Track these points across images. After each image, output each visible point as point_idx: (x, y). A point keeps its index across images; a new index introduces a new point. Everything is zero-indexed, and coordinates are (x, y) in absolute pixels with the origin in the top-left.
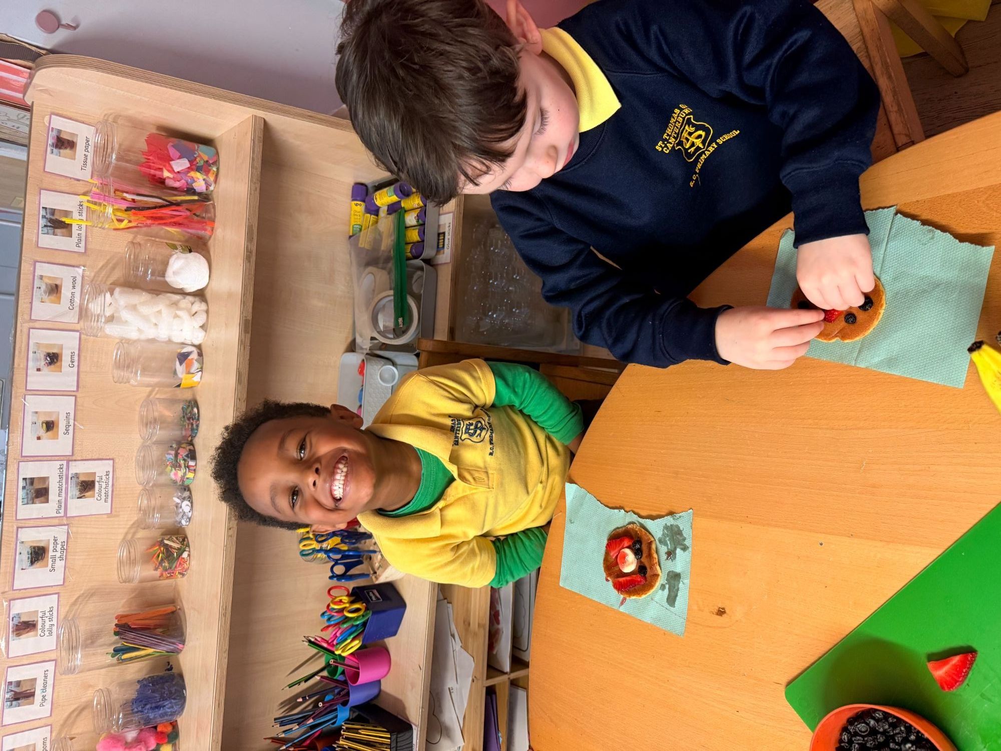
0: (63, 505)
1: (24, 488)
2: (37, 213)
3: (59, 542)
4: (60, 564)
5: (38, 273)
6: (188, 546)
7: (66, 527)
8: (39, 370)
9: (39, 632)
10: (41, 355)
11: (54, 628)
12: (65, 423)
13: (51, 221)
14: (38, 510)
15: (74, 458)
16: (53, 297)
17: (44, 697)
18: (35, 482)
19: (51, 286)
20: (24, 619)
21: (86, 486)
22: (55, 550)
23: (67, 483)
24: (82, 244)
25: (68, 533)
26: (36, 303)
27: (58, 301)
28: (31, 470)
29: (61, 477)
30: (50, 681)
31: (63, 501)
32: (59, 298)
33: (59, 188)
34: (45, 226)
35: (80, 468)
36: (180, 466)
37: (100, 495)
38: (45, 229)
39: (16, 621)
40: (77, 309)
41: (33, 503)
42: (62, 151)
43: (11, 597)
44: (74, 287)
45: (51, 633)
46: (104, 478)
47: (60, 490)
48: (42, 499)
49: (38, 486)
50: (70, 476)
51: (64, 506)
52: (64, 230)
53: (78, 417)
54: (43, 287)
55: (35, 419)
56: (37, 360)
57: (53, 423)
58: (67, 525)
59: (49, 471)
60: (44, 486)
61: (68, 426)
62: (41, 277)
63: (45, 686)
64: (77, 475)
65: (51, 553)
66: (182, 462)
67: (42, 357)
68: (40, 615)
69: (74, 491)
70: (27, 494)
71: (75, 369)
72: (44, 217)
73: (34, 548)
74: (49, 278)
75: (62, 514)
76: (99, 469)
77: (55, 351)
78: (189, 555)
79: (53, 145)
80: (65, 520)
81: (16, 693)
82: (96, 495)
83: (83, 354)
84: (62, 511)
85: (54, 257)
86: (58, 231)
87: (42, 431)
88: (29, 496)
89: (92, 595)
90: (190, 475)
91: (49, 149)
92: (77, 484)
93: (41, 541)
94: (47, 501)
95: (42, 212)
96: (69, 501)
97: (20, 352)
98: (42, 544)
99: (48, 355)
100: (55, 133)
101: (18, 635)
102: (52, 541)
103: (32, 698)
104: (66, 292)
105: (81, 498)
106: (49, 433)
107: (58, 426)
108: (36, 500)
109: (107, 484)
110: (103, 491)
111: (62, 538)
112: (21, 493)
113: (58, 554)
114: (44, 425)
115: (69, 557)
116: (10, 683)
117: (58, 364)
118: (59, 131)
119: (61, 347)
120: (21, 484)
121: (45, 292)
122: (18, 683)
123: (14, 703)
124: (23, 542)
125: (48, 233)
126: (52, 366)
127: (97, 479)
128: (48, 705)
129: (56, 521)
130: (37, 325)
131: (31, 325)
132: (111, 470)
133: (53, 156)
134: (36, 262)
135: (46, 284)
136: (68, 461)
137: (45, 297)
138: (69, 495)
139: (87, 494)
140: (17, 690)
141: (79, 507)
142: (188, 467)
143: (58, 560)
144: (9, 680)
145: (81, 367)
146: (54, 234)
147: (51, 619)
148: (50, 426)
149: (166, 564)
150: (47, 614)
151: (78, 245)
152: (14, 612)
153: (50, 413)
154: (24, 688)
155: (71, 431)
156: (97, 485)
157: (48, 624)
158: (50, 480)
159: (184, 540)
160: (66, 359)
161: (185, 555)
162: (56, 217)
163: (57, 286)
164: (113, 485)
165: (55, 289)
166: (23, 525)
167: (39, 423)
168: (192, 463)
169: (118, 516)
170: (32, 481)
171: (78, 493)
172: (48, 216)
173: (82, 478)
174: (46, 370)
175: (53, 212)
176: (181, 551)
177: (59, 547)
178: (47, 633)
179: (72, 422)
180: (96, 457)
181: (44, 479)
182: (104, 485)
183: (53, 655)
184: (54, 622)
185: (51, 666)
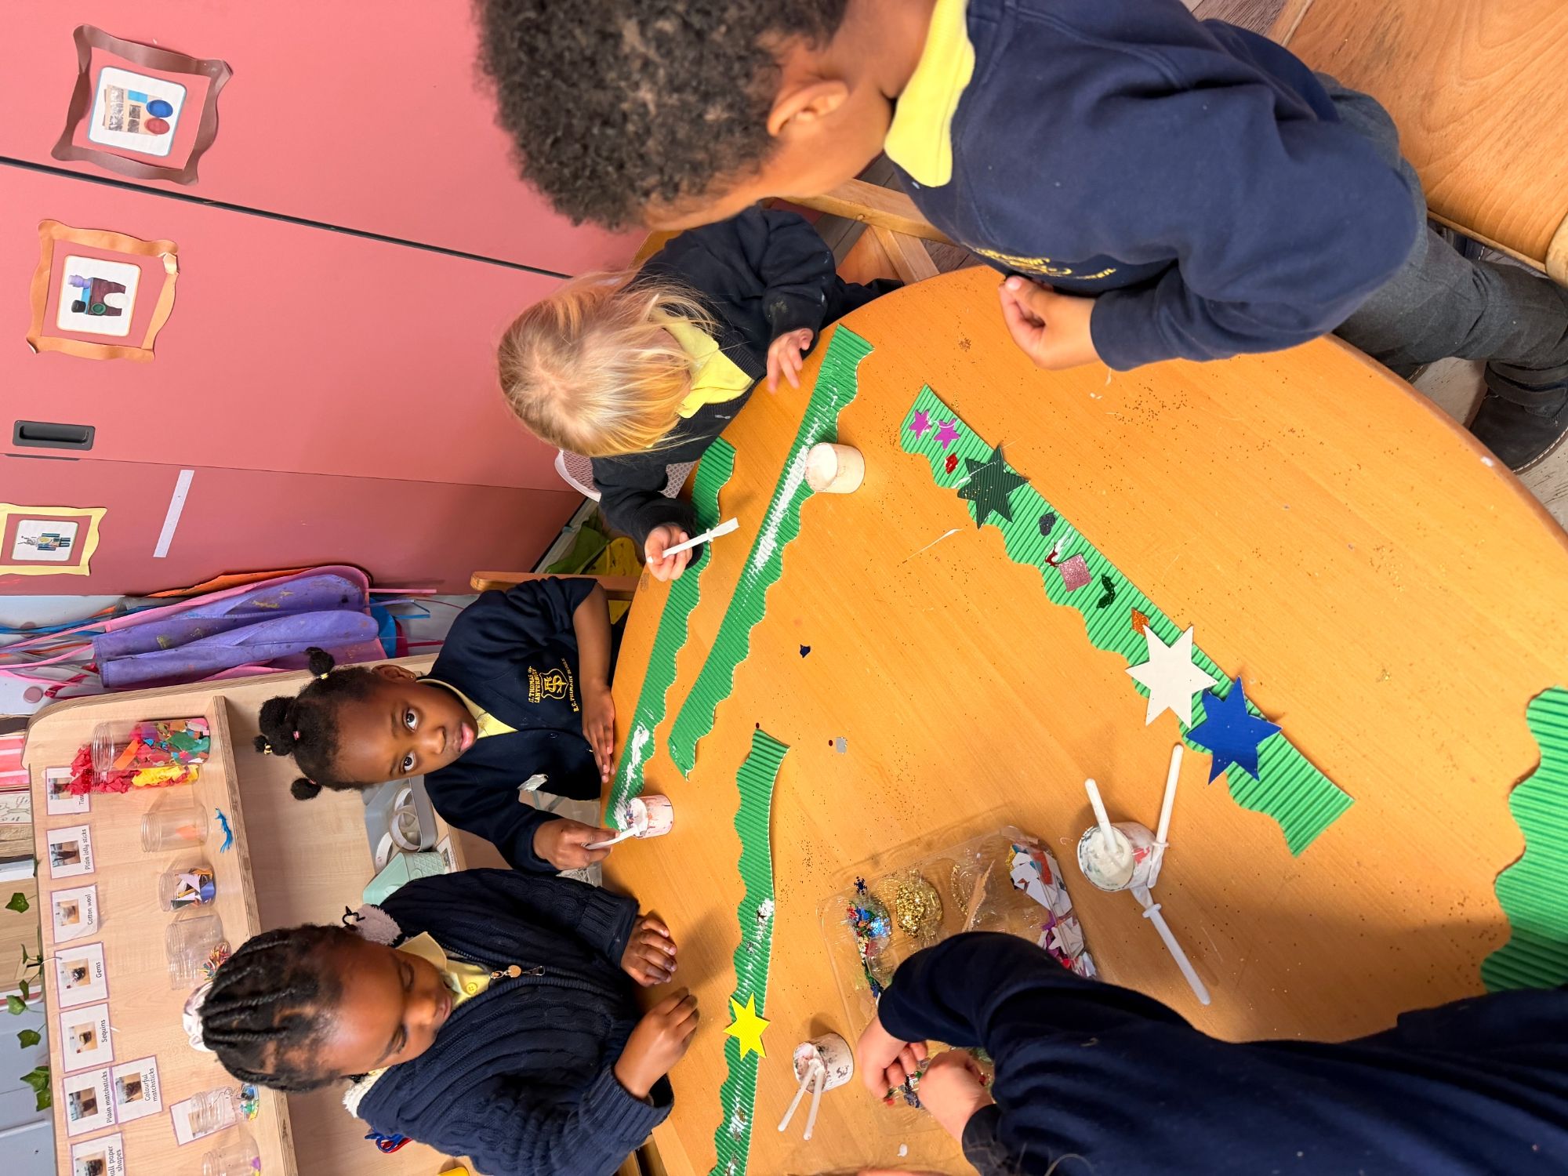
0: (113, 1112)
1: (72, 1103)
2: (46, 851)
3: (114, 1151)
5: (55, 902)
7: (120, 1135)
8: (69, 987)
10: (69, 972)
12: (101, 1031)
13: (60, 854)
14: (90, 1122)
15: (116, 1063)
16: (72, 918)
18: (82, 1095)
19: (69, 909)
21: (133, 1088)
22: (112, 1161)
23: (113, 1090)
24: (91, 866)
25: (122, 1140)
26: (58, 928)
27: (78, 920)
28: (76, 1085)
29: (106, 1086)
31: (112, 1108)
32: (78, 917)
33: (61, 825)
34: (56, 860)
35: (123, 1072)
37: (148, 1095)
38: (56, 863)
40: (95, 922)
41: (82, 1117)
42: (60, 795)
44: (90, 904)
46: (149, 1076)
47: (107, 1098)
48: (91, 1110)
49: (84, 1099)
50: (115, 1082)
52: (73, 859)
53: (113, 1022)
54: (62, 912)
55: (72, 1035)
56: (65, 979)
57: (90, 1033)
58: (121, 1132)
59: (94, 1082)
60: (91, 1098)
61: (104, 1033)
62: (59, 904)
64: (121, 1080)
65: (108, 1165)
67: (71, 975)
69: (121, 1095)
70: (76, 1109)
71: (103, 977)
72: (53, 853)
73: (91, 1162)
74: (66, 902)
75: (113, 1122)
76: (143, 1069)
77: (81, 966)
79: (52, 793)
80: (119, 1128)
82: (144, 1095)
83: (109, 962)
84: (113, 1119)
85: (65, 884)
86: (67, 861)
87: (80, 1044)
88: (78, 1110)
91: (49, 796)
92: (123, 1088)
93: (96, 1154)
94: (96, 1112)
95: (51, 849)
96: (118, 1106)
97: (49, 976)
98: (98, 1157)
99: (76, 971)
100: (52, 782)
102: (107, 1152)
104: (83, 911)
105: (129, 1101)
106: (89, 1044)
107: (95, 1035)
108: (86, 1113)
109: (153, 1082)
110: (150, 1090)
111: (118, 1146)
112: (70, 1109)
113: (116, 1165)
114: (82, 1038)
115: (127, 1166)
117: (86, 977)
118: (56, 780)
119: (87, 961)
120: (69, 1100)
121: (64, 916)
124: (78, 1159)
125: (59, 865)
126: (81, 981)
127: (142, 1079)
129: (109, 1131)
130: (62, 947)
131: (55, 948)
132: (155, 1068)
133: (54, 801)
134: (51, 892)
135: (64, 909)
136: (111, 1067)
137: (65, 920)
138: (117, 1100)
139: (134, 1097)
141: (129, 1111)
143: (116, 1170)
145: (108, 974)
146: (64, 864)
148: (87, 1037)
151: (87, 868)
153: (86, 1025)
155: (109, 1038)
156: (143, 1084)
158: (96, 1090)
160: (92, 971)
162: (65, 849)
163: (73, 907)
164: (159, 1082)
165: (73, 911)
166: (76, 1141)
167: (77, 1037)
170: (78, 1094)
171: (125, 1098)
172: (57, 851)
173: (127, 1082)
174: (76, 985)
175: (60, 846)
177: (115, 1156)
179: (108, 1029)
180: (138, 1057)
181: (91, 1090)
182: (150, 1085)
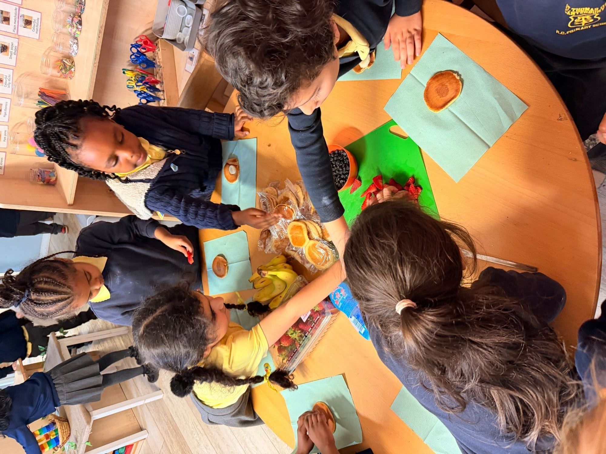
3: (14, 45)
4: (14, 56)
6: (74, 66)
7: (17, 40)
9: (4, 84)
11: (11, 85)
14: (5, 27)
15: (22, 6)
17: (5, 113)
18: (4, 13)
21: (28, 23)
23: (18, 18)
25: (18, 43)
29: (16, 14)
30: (8, 107)
35: (25, 12)
36: (74, 27)
37: (34, 29)
41: (2, 23)
45: (9, 87)
46: (36, 21)
47: (15, 19)
48: (7, 22)
49: (5, 15)
50: (20, 15)
51: (17, 28)
59: (10, 10)
60: (7, 16)
63: (6, 109)
64: (23, 16)
65: (10, 50)
66: (75, 25)
68: (5, 77)
75: (16, 33)
76: (34, 16)
78: (74, 70)
84: (16, 31)
89: (28, 75)
90: (78, 32)
93: (5, 42)
96: (19, 27)
98: (6, 44)
102: (11, 45)
105: (25, 27)
108: (4, 22)
109: (38, 24)
110: (36, 28)
111: (16, 44)
113: (13, 51)
115: (18, 54)
127: (33, 21)
128: (7, 117)
129: (13, 36)
132: (40, 18)
136: (20, 7)
138: (19, 24)
142: (78, 28)
143: (13, 54)
147: (9, 80)
149: (63, 71)
150: (8, 78)
156: (33, 23)
157: (8, 82)
158: (11, 14)
159: (72, 63)
161: (73, 69)
164: (40, 26)
168: (79, 27)
169: (42, 41)
176: (71, 67)
177: (14, 48)
178: (7, 86)
180: (33, 10)
181: (8, 13)
182: (36, 25)
183: (10, 97)
184: (11, 82)
185: (9, 101)
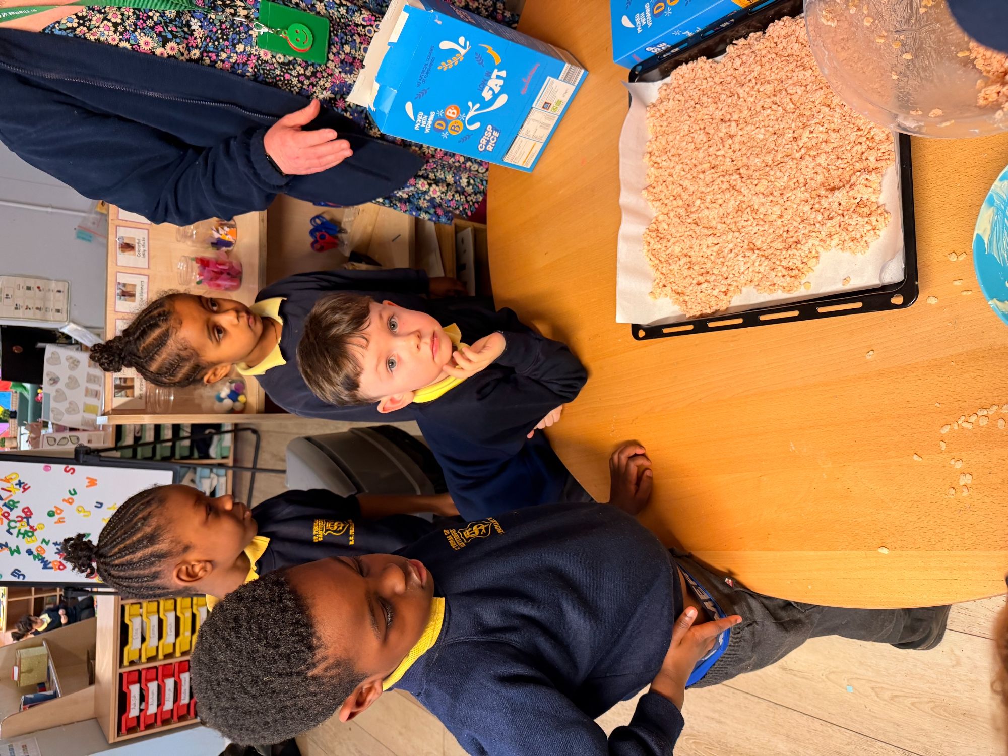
9: (137, 253)
11: (146, 253)
20: (126, 241)
30: (145, 290)
39: (121, 241)
43: (118, 224)
45: (144, 257)
63: (142, 292)
68: (137, 241)
81: (123, 292)
101: (123, 251)
103: (133, 298)
116: (119, 283)
122: (124, 285)
123: (123, 298)
140: (124, 289)
144: (118, 281)
147: (144, 246)
150: (141, 242)
152: (120, 234)
154: (128, 289)
157: (142, 249)
178: (142, 255)
183: (146, 272)
184: (146, 249)
185: (145, 279)
